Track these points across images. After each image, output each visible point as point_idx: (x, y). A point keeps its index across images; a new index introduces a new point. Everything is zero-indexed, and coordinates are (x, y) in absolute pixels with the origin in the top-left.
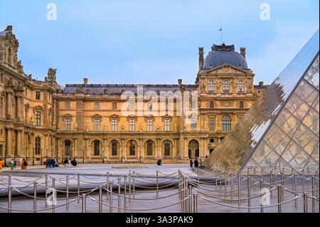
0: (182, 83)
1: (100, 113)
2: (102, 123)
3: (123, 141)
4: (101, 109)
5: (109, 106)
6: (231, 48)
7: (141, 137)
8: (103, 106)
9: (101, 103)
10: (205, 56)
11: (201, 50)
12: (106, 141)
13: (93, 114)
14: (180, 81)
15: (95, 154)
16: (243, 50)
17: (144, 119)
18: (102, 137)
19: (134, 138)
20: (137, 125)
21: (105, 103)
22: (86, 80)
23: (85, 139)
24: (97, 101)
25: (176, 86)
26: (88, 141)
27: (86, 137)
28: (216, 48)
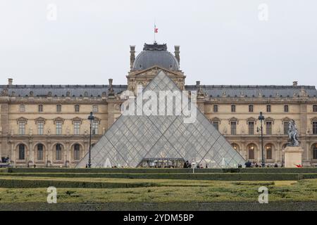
0: (113, 84)
1: (26, 116)
2: (27, 127)
3: (49, 145)
4: (27, 111)
5: (35, 108)
6: (164, 47)
7: (67, 141)
8: (29, 108)
9: (26, 106)
10: (136, 55)
11: (133, 48)
12: (31, 145)
13: (18, 116)
14: (111, 81)
15: (20, 158)
16: (177, 48)
17: (71, 122)
18: (27, 140)
19: (60, 141)
20: (63, 128)
21: (30, 106)
22: (10, 80)
23: (10, 143)
24: (22, 103)
25: (106, 86)
26: (12, 145)
27: (11, 141)
28: (147, 47)
